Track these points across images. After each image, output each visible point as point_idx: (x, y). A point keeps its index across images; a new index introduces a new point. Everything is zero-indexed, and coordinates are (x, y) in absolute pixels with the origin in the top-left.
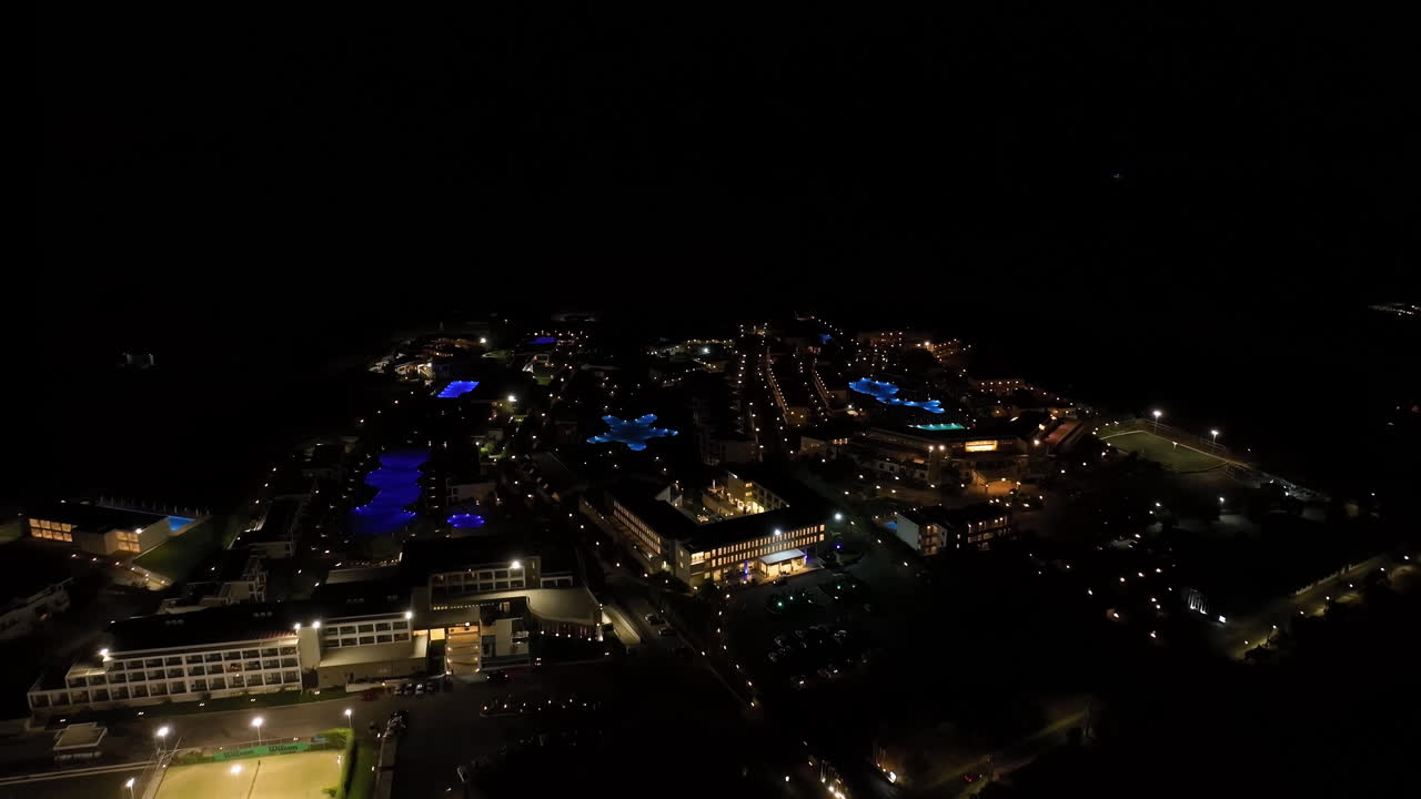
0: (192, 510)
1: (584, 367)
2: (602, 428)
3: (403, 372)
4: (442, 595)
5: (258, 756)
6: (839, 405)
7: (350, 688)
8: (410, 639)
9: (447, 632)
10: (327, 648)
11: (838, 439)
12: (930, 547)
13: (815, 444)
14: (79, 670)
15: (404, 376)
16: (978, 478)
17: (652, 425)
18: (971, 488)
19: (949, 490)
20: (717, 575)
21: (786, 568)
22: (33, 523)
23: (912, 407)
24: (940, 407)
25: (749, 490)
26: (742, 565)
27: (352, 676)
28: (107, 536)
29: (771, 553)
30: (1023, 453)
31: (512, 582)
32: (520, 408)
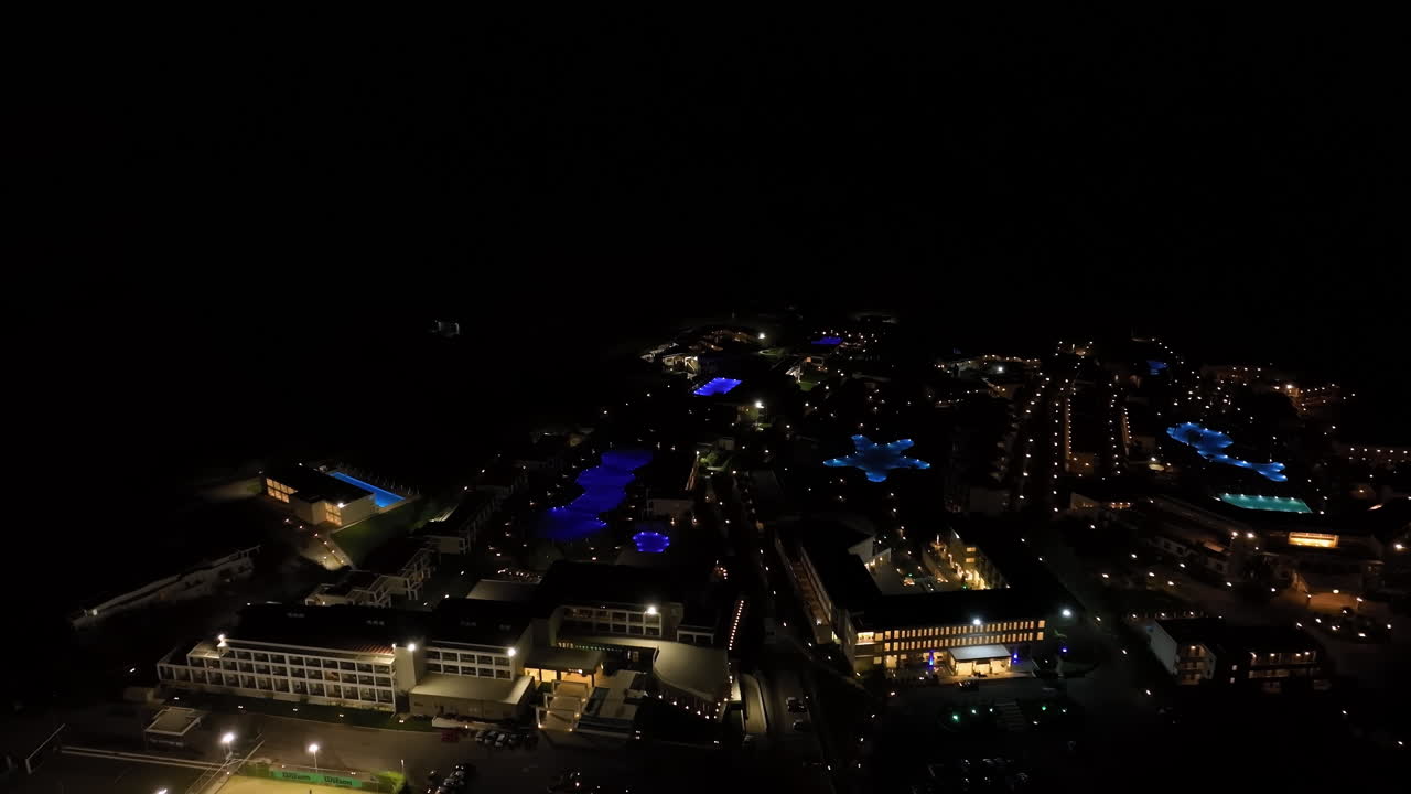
0: (406, 487)
1: (856, 376)
2: (846, 448)
3: (670, 363)
4: (569, 630)
5: (313, 783)
6: (1141, 455)
7: (438, 722)
8: (512, 679)
9: (559, 676)
10: (426, 671)
11: (1117, 501)
12: (1193, 673)
13: (1087, 505)
14: (202, 650)
15: (671, 367)
16: (1299, 584)
17: (904, 453)
18: (1286, 594)
19: (1251, 594)
20: (891, 661)
21: (983, 669)
22: (270, 482)
23: (1243, 469)
24: (1282, 472)
25: (970, 554)
26: (926, 655)
27: (442, 708)
28: (315, 506)
29: (967, 646)
30: (1378, 559)
31: (647, 629)
32: (765, 416)
